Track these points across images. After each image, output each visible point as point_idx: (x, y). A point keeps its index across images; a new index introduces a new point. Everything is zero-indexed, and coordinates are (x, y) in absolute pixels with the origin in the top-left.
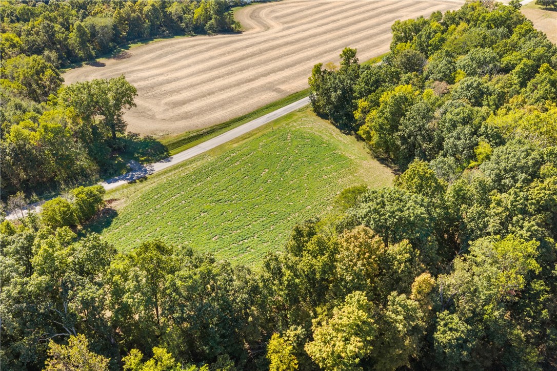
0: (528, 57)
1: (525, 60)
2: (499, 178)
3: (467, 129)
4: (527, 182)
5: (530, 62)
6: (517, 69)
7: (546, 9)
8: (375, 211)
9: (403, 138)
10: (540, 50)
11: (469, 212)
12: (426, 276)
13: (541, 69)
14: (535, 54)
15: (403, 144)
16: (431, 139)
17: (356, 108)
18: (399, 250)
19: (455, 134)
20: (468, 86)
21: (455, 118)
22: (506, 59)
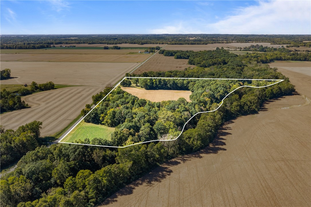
0: (131, 99)
1: (131, 100)
2: (140, 119)
3: (130, 114)
4: (144, 118)
5: (132, 100)
6: (130, 102)
7: (124, 87)
8: (125, 126)
9: (116, 119)
10: (133, 98)
11: (138, 124)
12: (137, 133)
13: (135, 101)
14: (132, 98)
15: (117, 121)
16: (123, 118)
17: (100, 117)
18: (132, 130)
19: (128, 115)
20: (124, 107)
21: (127, 112)
22: (127, 101)
